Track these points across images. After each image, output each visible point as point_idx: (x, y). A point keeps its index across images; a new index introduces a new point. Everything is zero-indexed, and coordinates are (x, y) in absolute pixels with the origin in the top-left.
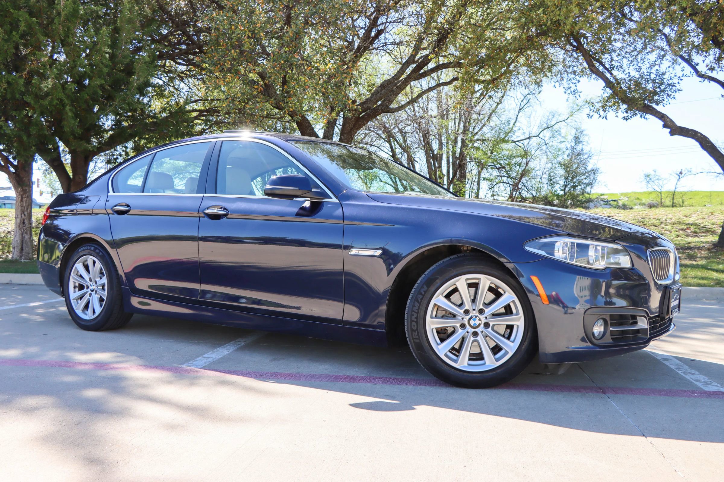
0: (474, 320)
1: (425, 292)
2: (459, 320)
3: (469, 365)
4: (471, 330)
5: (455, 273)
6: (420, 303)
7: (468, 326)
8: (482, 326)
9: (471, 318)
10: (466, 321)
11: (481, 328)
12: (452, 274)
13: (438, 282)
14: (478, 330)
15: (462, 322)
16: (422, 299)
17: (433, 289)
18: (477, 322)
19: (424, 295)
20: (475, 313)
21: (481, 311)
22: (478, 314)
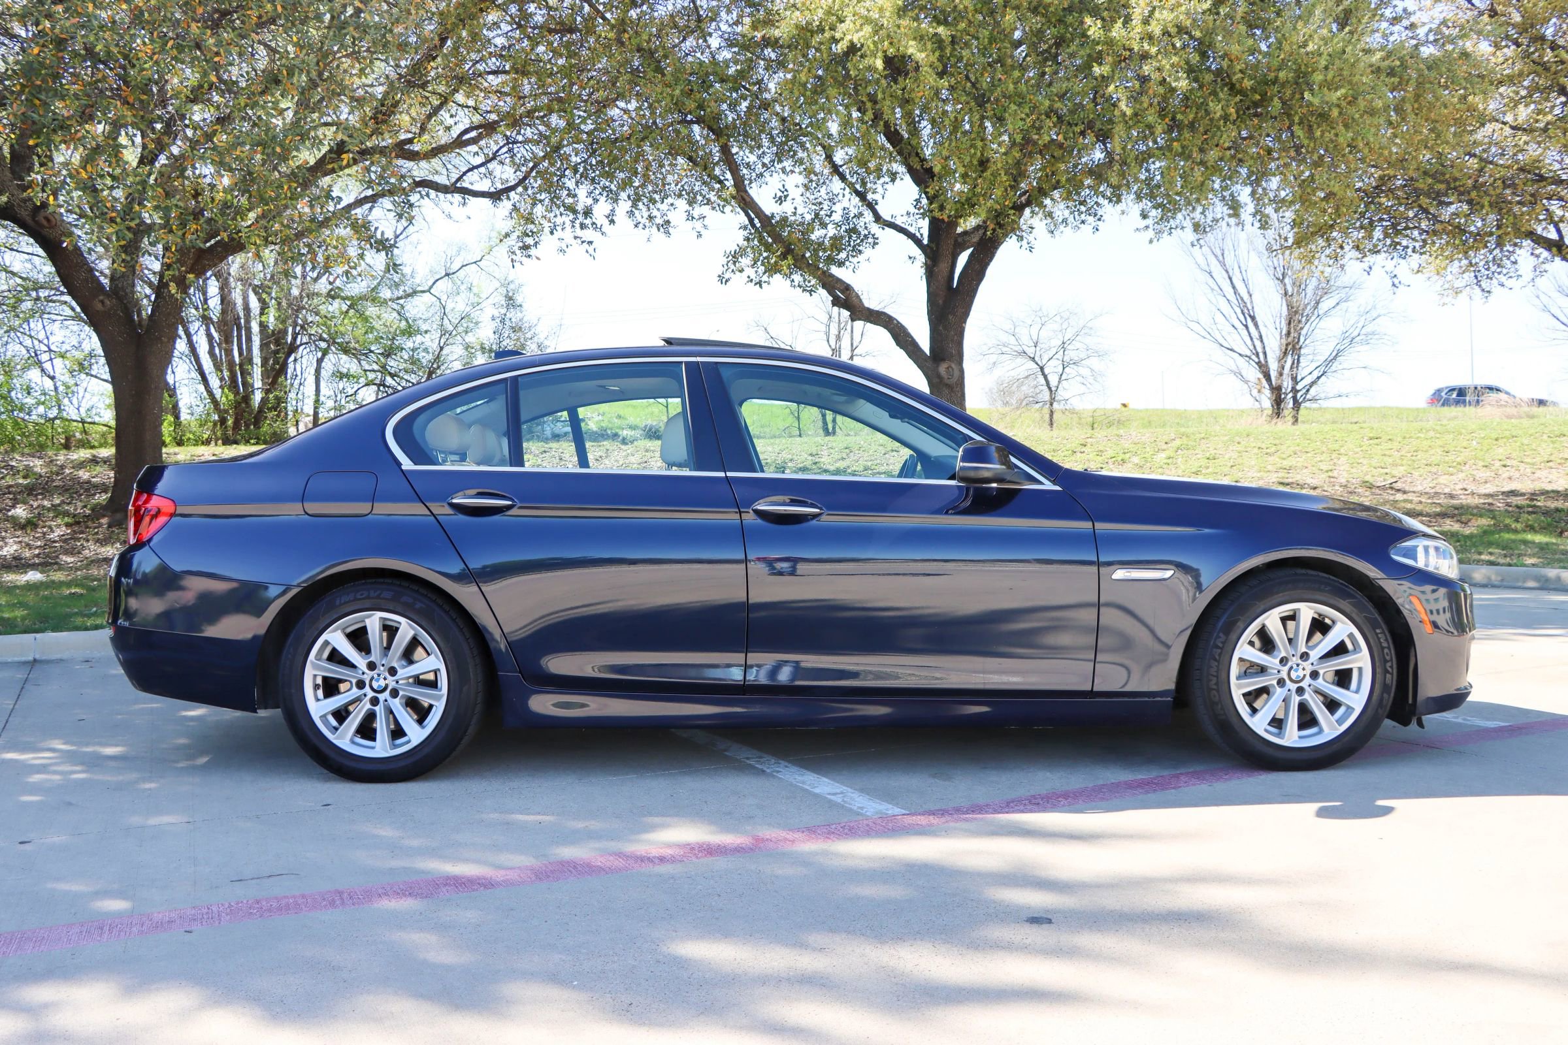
0: (1296, 671)
1: (1224, 643)
2: (1274, 674)
3: (1300, 737)
4: (1294, 687)
5: (1262, 607)
6: (1218, 661)
7: (1288, 681)
8: (1308, 677)
9: (1291, 668)
10: (1284, 675)
11: (1308, 680)
12: (1259, 610)
13: (1241, 625)
14: (1304, 684)
15: (1279, 676)
16: (1220, 655)
17: (1233, 636)
18: (1301, 673)
19: (1221, 648)
20: (1295, 660)
21: (1305, 656)
22: (1300, 661)
